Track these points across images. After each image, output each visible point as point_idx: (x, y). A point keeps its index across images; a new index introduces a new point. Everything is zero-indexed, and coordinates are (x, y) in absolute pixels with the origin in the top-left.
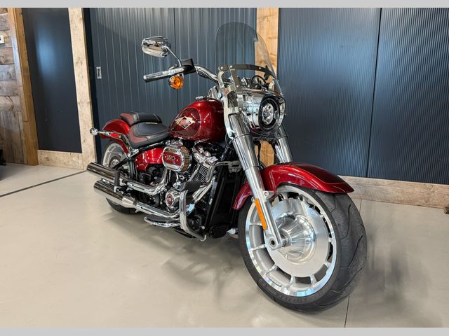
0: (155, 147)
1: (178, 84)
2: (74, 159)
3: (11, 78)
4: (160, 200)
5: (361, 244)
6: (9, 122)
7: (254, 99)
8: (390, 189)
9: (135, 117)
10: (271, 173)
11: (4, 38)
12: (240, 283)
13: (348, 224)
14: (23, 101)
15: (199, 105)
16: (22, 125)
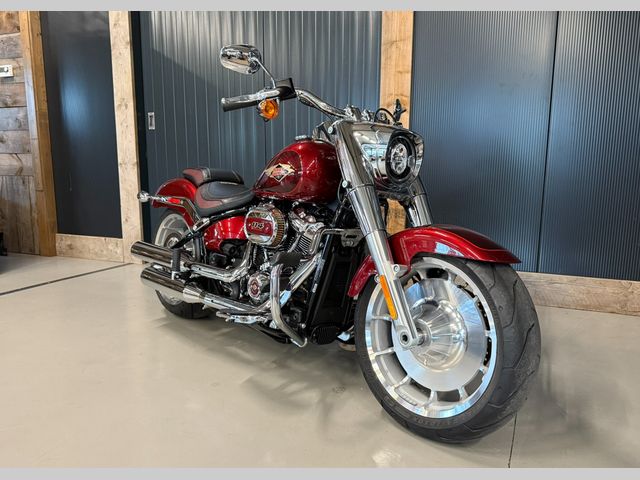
0: (233, 215)
1: (272, 112)
2: (110, 247)
3: (20, 126)
4: (239, 292)
5: (532, 336)
6: (14, 192)
7: (379, 136)
8: (571, 289)
9: (205, 174)
10: (402, 241)
11: (14, 69)
12: (357, 406)
13: (514, 305)
14: (38, 161)
15: (300, 147)
16: (35, 198)
